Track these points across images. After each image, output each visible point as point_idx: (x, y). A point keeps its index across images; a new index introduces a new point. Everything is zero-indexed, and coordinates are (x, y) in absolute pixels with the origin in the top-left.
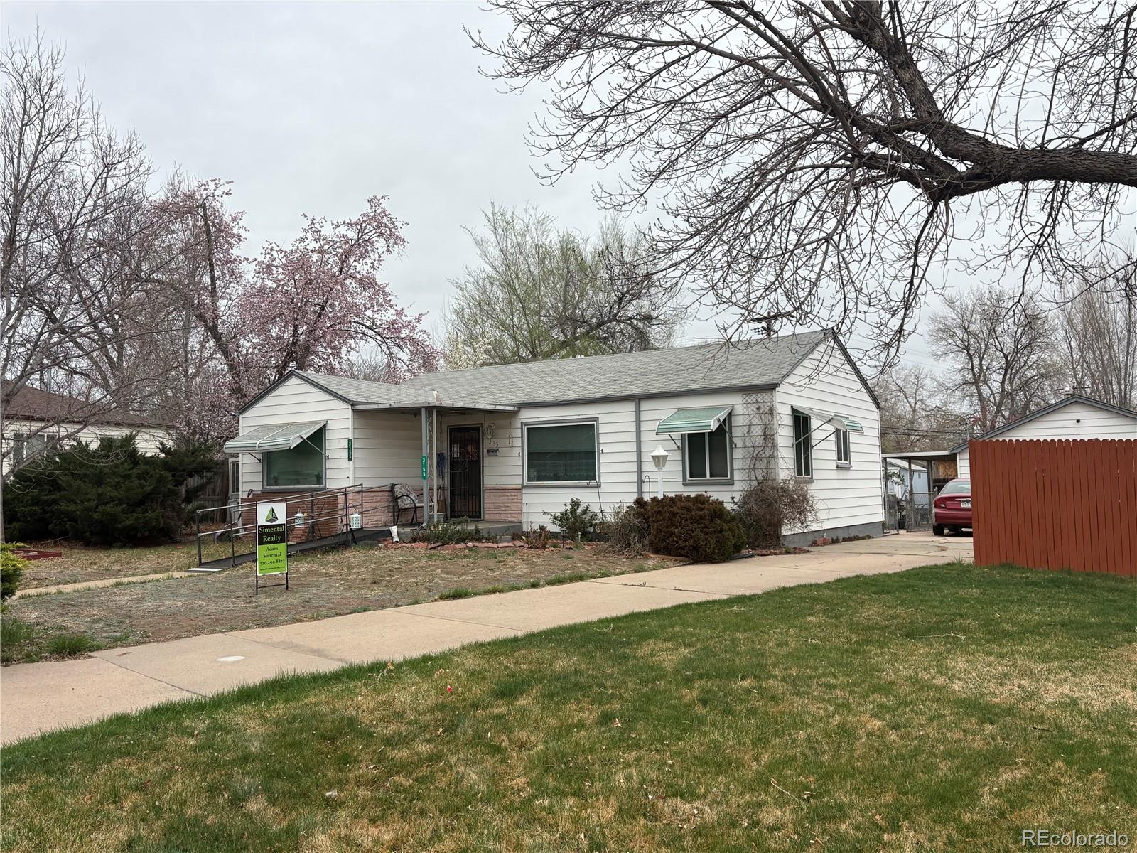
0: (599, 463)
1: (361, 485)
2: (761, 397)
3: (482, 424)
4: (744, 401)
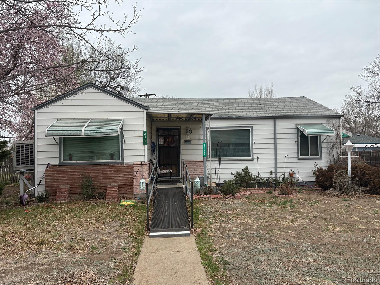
0: (253, 149)
2: (334, 121)
3: (181, 127)
4: (327, 122)
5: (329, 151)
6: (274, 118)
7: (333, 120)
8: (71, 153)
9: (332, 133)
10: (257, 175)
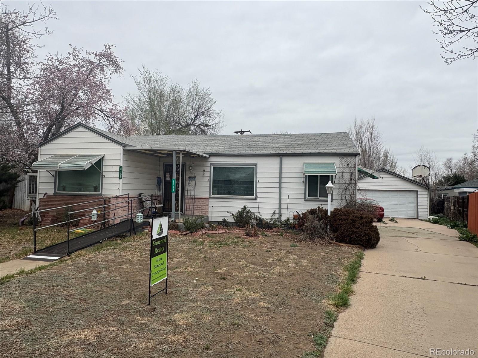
0: (256, 187)
1: (129, 194)
2: (350, 159)
3: (186, 163)
4: (340, 161)
5: (341, 193)
6: (281, 156)
7: (348, 158)
8: (64, 185)
9: (334, 173)
10: (258, 214)
